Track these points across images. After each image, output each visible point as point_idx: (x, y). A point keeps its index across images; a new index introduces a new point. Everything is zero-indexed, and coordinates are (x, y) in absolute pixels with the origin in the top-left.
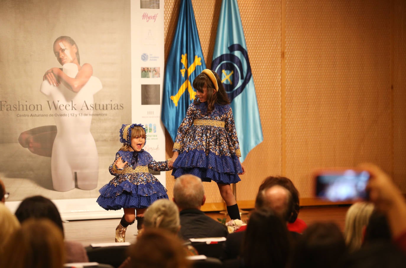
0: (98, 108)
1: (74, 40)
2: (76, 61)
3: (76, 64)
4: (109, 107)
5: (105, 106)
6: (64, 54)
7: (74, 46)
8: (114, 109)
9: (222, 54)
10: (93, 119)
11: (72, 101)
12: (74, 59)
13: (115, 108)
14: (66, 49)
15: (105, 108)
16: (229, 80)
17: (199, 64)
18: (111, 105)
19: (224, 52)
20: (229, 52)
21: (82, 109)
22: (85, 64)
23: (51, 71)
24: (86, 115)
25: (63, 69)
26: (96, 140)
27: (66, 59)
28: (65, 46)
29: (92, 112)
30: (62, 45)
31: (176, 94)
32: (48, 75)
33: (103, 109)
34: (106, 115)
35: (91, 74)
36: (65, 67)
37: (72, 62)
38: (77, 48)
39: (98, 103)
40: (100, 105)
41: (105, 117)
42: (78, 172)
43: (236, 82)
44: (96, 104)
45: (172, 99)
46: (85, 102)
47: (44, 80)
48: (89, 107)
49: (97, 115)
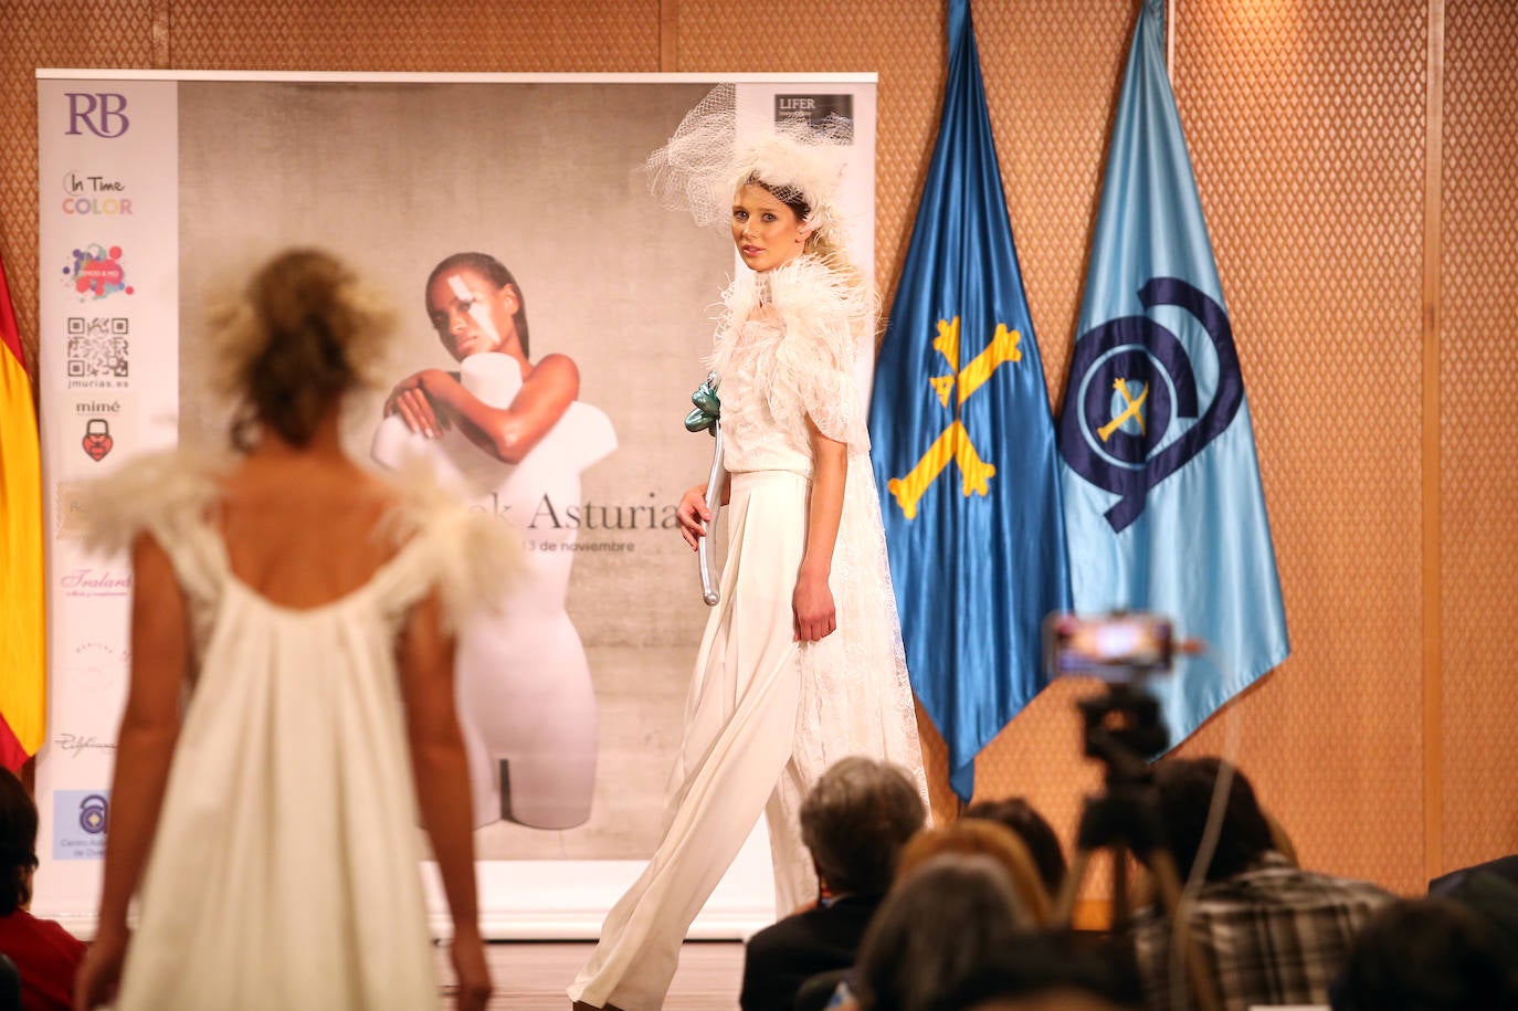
0: (597, 519)
1: (510, 268)
2: (514, 344)
3: (517, 358)
4: (643, 518)
5: (626, 513)
6: (469, 320)
7: (508, 290)
8: (664, 525)
9: (1114, 316)
10: (575, 563)
11: (495, 496)
12: (505, 342)
13: (669, 523)
14: (474, 300)
15: (626, 521)
16: (1140, 421)
17: (1010, 357)
18: (652, 510)
19: (1123, 310)
20: (1139, 312)
21: (533, 526)
22: (550, 359)
23: (415, 382)
24: (549, 546)
25: (463, 377)
26: (590, 643)
27: (475, 337)
28: (471, 290)
29: (572, 537)
30: (461, 285)
31: (908, 471)
32: (404, 398)
33: (619, 525)
34: (631, 547)
35: (573, 395)
36: (469, 366)
37: (497, 349)
38: (519, 297)
39: (597, 504)
40: (604, 510)
41: (629, 556)
42: (514, 759)
43: (1157, 425)
44: (588, 508)
45: (894, 492)
46: (546, 498)
47: (386, 416)
48: (563, 519)
49: (594, 547)
